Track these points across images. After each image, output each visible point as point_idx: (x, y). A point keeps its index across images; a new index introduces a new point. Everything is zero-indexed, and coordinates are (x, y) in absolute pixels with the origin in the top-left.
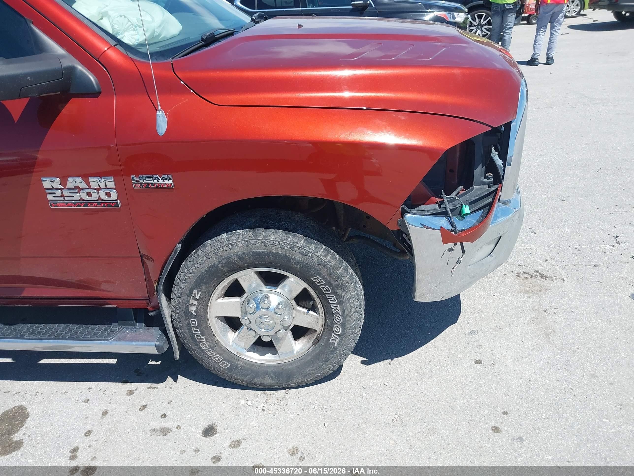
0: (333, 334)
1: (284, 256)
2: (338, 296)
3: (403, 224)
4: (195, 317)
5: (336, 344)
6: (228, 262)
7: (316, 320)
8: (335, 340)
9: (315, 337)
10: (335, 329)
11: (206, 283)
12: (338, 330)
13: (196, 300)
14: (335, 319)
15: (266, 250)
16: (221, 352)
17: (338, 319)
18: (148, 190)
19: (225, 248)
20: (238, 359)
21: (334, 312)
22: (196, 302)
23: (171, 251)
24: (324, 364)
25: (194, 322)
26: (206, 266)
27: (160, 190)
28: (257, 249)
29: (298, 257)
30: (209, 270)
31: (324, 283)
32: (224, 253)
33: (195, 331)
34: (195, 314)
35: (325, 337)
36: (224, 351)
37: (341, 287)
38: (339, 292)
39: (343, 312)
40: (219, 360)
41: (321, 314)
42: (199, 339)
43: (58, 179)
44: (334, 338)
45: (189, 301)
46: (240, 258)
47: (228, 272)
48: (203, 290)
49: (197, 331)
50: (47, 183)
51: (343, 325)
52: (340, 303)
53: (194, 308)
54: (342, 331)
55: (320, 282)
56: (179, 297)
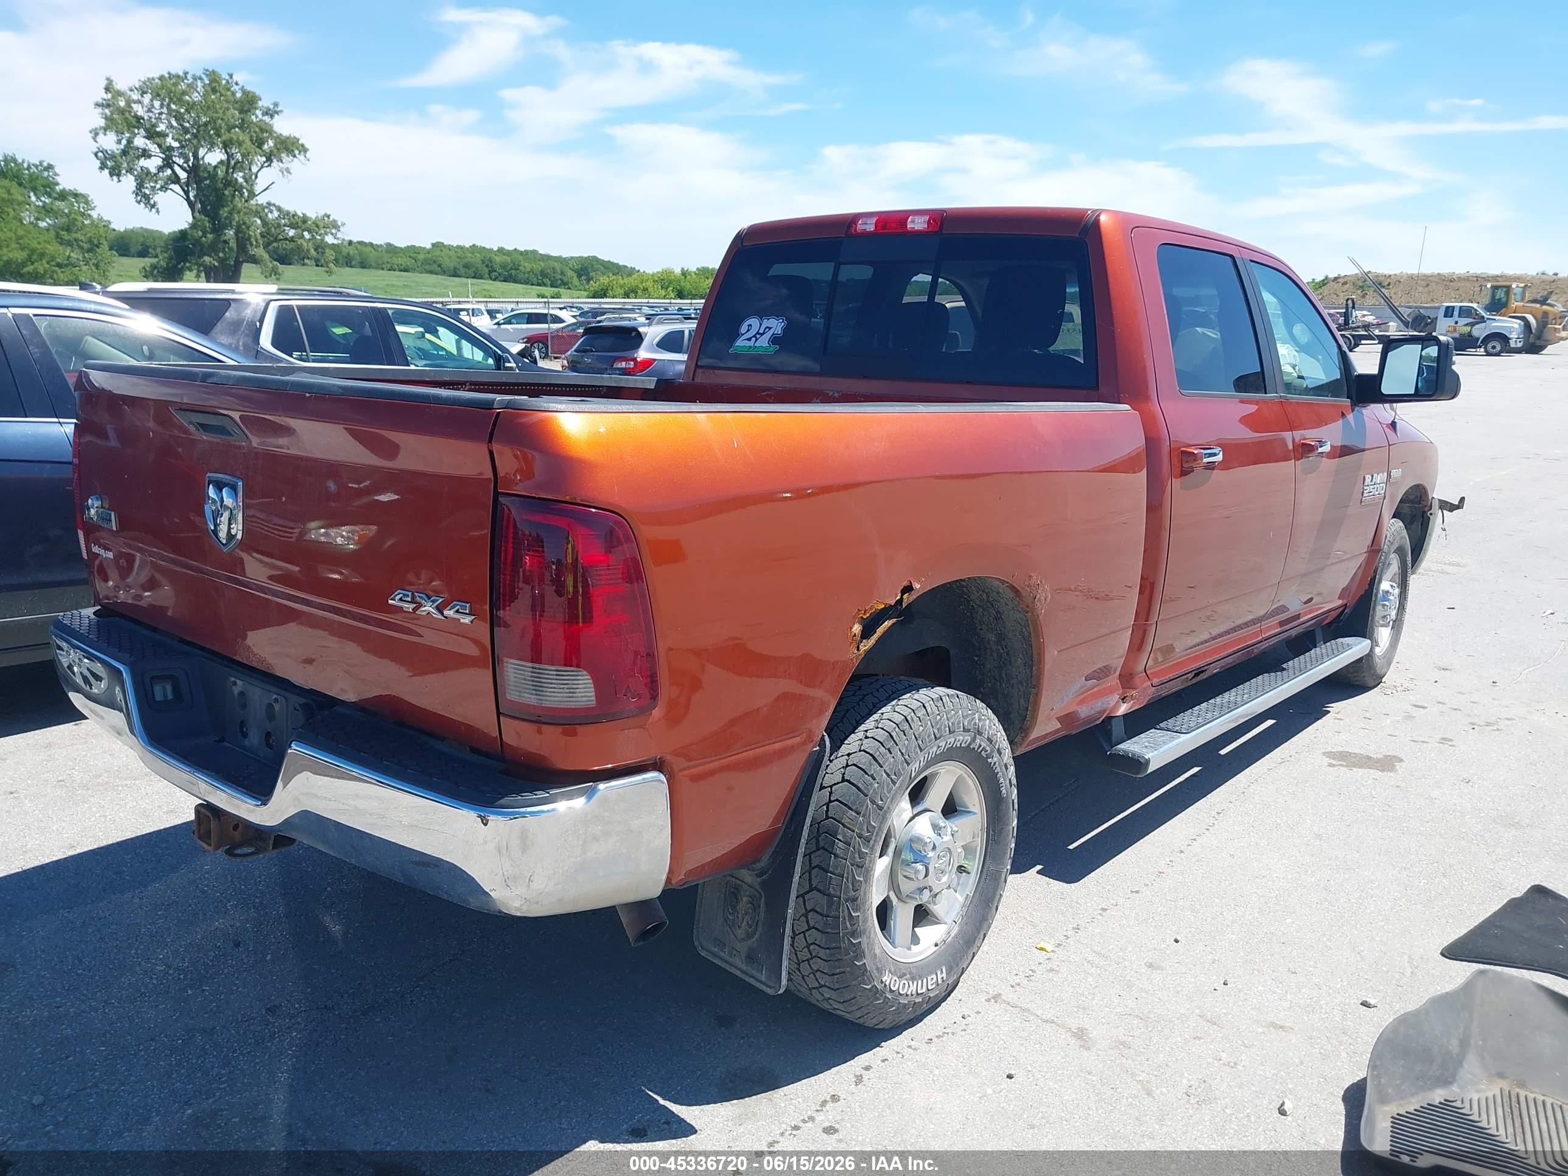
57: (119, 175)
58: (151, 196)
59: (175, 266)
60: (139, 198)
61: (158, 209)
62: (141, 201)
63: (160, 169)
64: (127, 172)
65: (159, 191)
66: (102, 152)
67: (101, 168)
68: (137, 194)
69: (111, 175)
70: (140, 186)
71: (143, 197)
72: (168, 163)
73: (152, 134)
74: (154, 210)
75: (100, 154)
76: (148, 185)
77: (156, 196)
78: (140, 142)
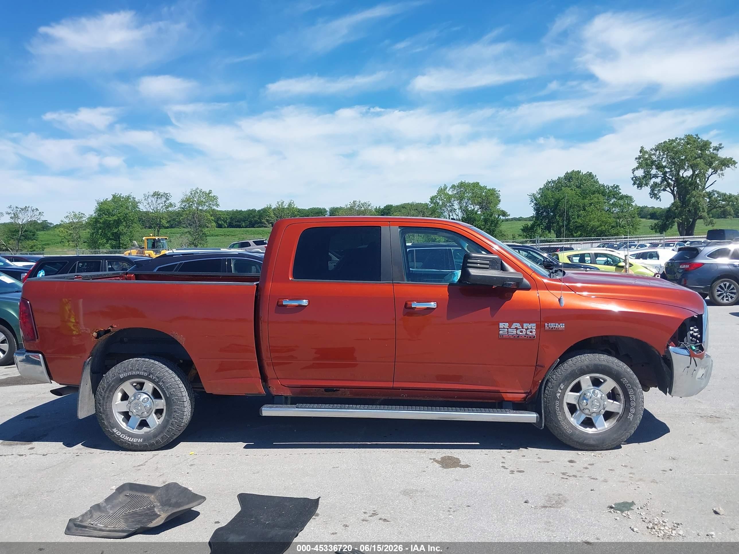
0: (630, 413)
1: (609, 367)
2: (634, 390)
3: (668, 352)
4: (558, 400)
5: (631, 419)
6: (581, 369)
7: (619, 406)
8: (630, 417)
9: (618, 417)
10: (631, 410)
11: (568, 380)
12: (633, 410)
13: (561, 389)
14: (632, 404)
15: (600, 363)
16: (568, 424)
17: (633, 404)
18: (552, 330)
19: (580, 362)
20: (576, 429)
21: (631, 400)
22: (560, 391)
23: (554, 361)
24: (624, 432)
25: (557, 403)
26: (569, 371)
27: (557, 331)
28: (596, 362)
29: (615, 367)
30: (570, 374)
31: (627, 382)
32: (579, 364)
33: (557, 408)
34: (559, 398)
35: (625, 416)
36: (569, 423)
37: (635, 385)
38: (635, 388)
39: (636, 400)
40: (567, 428)
41: (622, 402)
42: (558, 414)
43: (507, 324)
44: (630, 416)
45: (557, 390)
46: (587, 367)
47: (580, 374)
48: (565, 384)
49: (558, 409)
50: (501, 325)
51: (635, 407)
52: (635, 394)
53: (559, 394)
54: (635, 411)
55: (625, 382)
56: (552, 388)
57: (641, 187)
58: (657, 194)
59: (665, 224)
60: (652, 196)
61: (660, 199)
62: (652, 197)
63: (662, 182)
64: (645, 185)
65: (662, 191)
66: (635, 177)
67: (634, 184)
68: (651, 194)
69: (638, 187)
70: (653, 190)
71: (654, 195)
72: (664, 179)
73: (659, 167)
74: (658, 200)
75: (634, 178)
76: (657, 189)
77: (660, 193)
78: (654, 171)
